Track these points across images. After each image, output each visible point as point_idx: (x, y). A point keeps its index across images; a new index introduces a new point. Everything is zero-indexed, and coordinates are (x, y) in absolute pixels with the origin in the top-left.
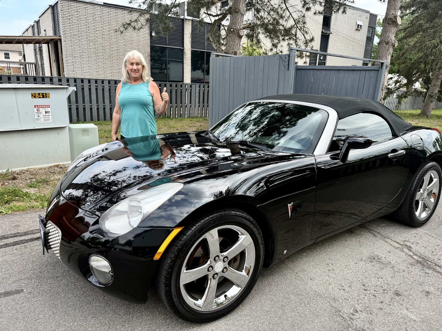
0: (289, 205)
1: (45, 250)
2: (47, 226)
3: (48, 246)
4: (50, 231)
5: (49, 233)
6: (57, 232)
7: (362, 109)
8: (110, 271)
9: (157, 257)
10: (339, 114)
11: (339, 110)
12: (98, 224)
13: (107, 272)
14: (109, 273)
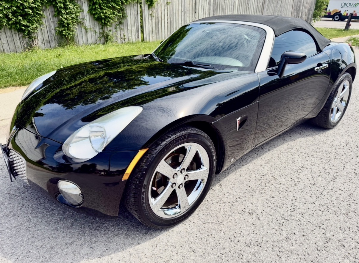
0: (237, 120)
1: (12, 176)
2: (10, 155)
3: (15, 173)
4: (14, 159)
5: (13, 161)
6: (20, 160)
7: (294, 27)
8: (80, 194)
9: (125, 177)
10: (275, 31)
11: (274, 28)
12: (62, 150)
13: (78, 195)
14: (80, 195)
